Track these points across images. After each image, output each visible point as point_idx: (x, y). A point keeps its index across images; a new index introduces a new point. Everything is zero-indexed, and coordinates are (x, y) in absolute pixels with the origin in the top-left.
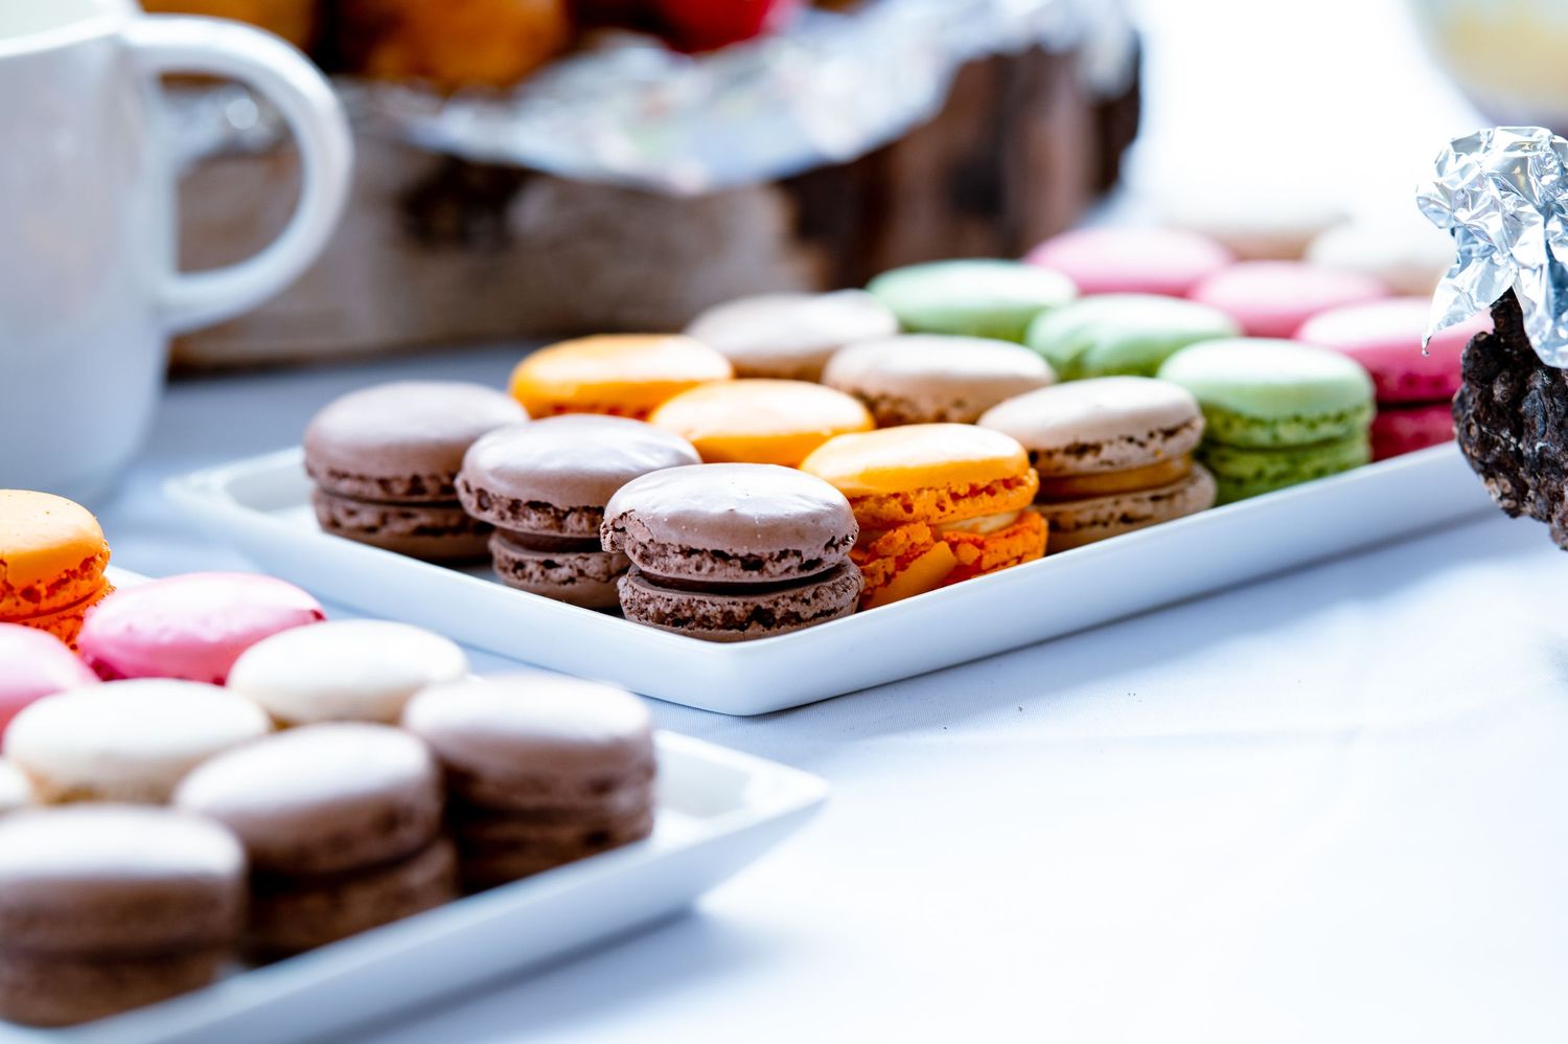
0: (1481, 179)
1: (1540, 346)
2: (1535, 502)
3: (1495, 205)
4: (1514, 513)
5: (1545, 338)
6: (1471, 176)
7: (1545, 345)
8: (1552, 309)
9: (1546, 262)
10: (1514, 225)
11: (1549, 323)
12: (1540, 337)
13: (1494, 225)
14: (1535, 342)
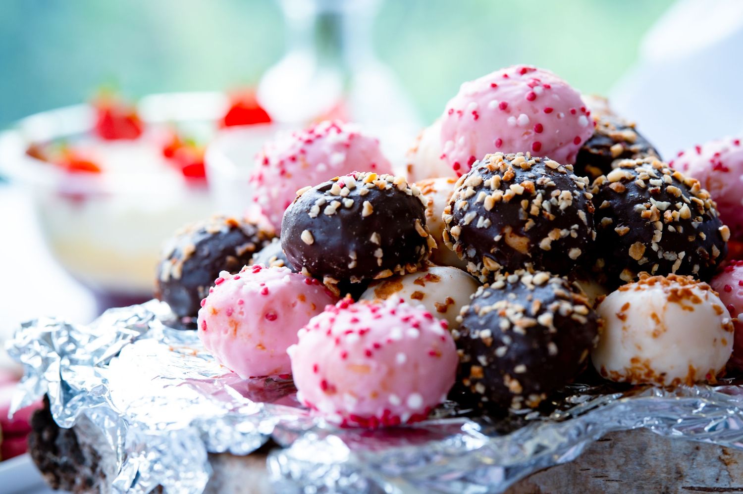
0: (31, 342)
1: (57, 419)
2: (64, 484)
3: (38, 354)
4: (56, 488)
5: (59, 415)
6: (28, 340)
7: (60, 418)
8: (62, 401)
9: (59, 380)
10: (46, 362)
11: (61, 408)
12: (57, 414)
13: (37, 363)
14: (55, 417)
